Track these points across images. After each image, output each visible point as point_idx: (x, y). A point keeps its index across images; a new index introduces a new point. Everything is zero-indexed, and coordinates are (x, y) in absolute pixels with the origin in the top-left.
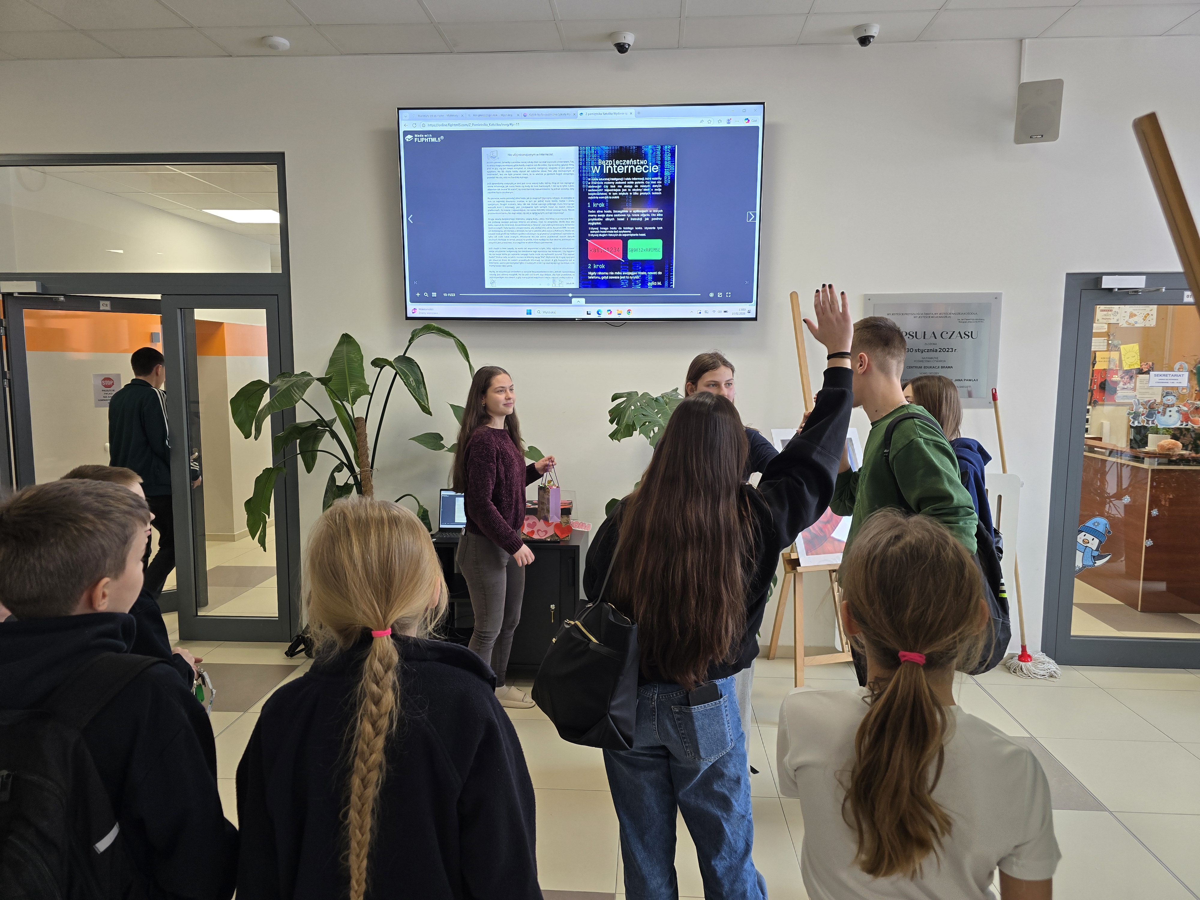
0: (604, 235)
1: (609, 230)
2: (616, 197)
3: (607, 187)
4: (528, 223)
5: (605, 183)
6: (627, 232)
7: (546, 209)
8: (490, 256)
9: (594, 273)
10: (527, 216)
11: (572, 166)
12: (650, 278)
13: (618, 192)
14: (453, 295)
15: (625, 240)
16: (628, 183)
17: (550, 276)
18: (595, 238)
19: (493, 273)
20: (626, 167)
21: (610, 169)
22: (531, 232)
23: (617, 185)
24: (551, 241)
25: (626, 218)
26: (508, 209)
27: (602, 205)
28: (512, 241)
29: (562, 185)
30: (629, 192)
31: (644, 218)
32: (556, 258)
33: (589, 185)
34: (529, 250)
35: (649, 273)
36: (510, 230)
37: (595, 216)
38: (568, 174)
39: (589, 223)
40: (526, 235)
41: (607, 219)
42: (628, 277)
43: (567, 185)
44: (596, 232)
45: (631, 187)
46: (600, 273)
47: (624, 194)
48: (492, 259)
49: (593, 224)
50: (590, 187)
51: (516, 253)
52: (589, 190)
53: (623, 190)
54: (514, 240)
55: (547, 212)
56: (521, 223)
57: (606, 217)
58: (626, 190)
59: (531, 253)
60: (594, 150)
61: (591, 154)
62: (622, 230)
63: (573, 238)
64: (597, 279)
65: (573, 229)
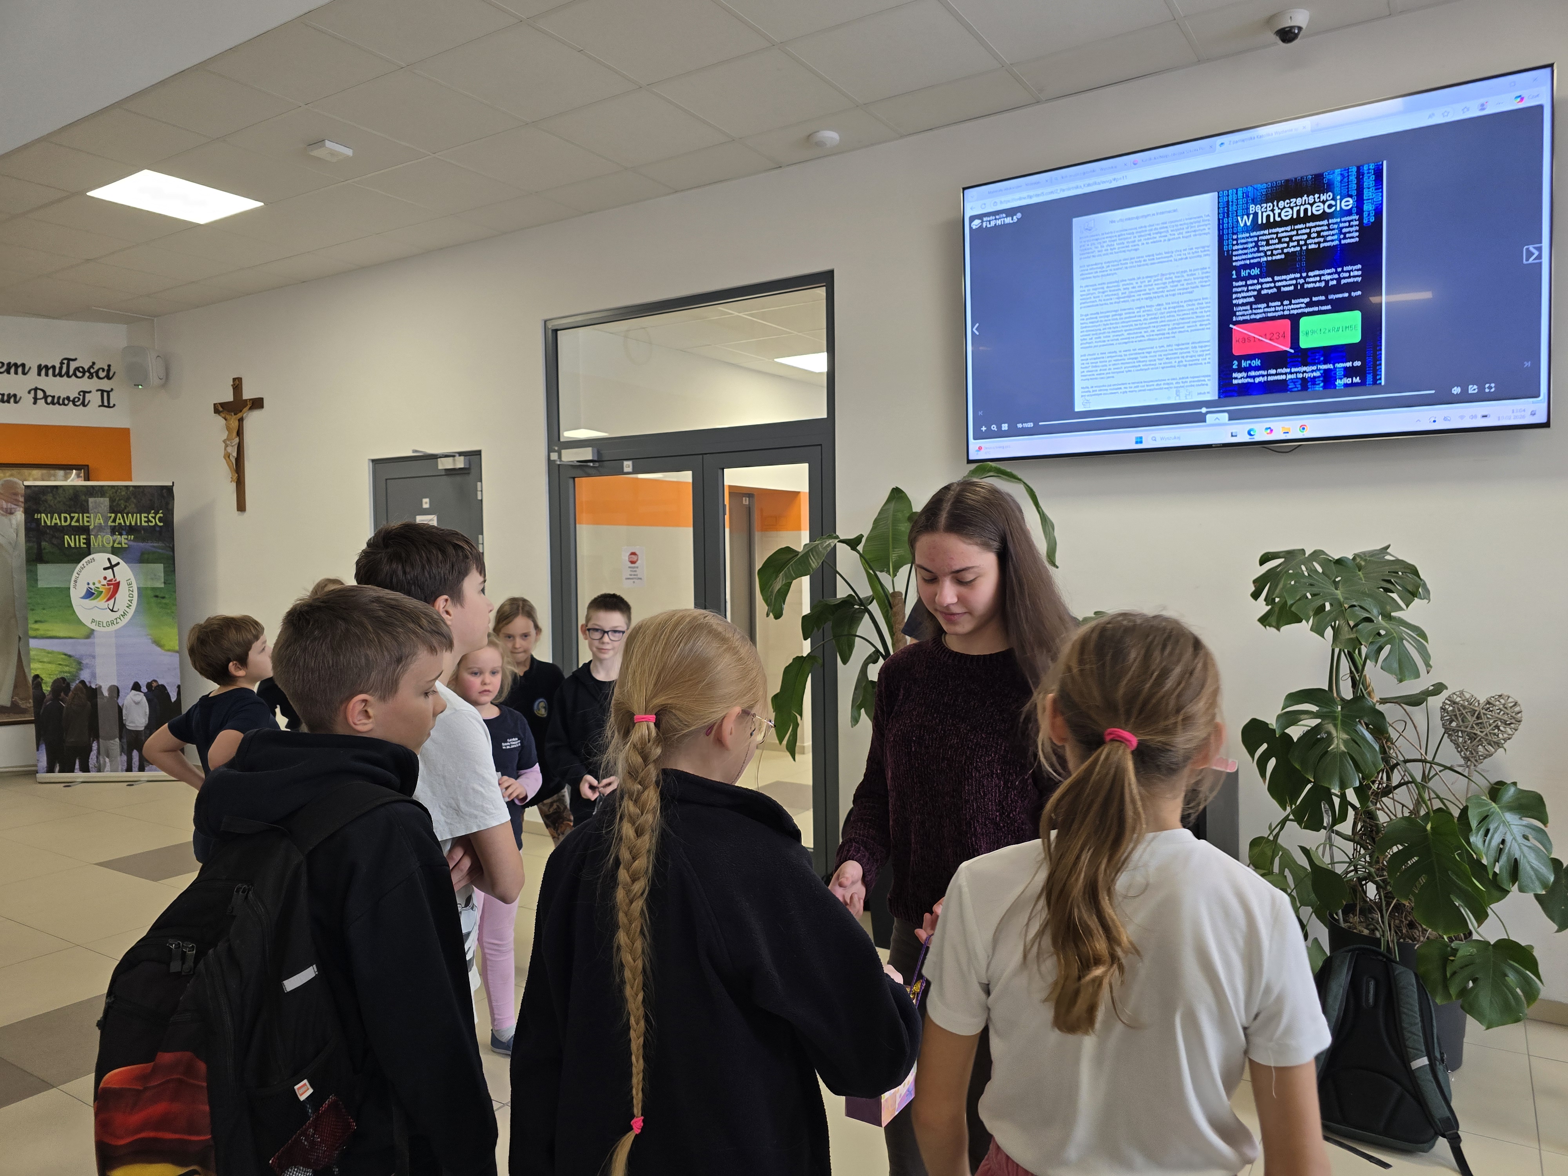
0: (1258, 317)
1: (1268, 307)
2: (1279, 257)
3: (1264, 243)
4: (1139, 314)
5: (1260, 238)
6: (1298, 306)
7: (1166, 290)
8: (1083, 366)
9: (1244, 374)
10: (1138, 304)
11: (1207, 223)
12: (1339, 373)
13: (1282, 249)
14: (1031, 425)
15: (1295, 320)
16: (1300, 232)
17: (1171, 386)
18: (1245, 322)
19: (1087, 390)
20: (1295, 209)
21: (1268, 217)
22: (1144, 326)
23: (1280, 239)
24: (1173, 335)
25: (1296, 285)
26: (1108, 298)
27: (1256, 271)
28: (1115, 342)
29: (1191, 251)
30: (1301, 246)
31: (1327, 282)
32: (1180, 359)
33: (1233, 245)
34: (1140, 351)
35: (1337, 365)
36: (1112, 326)
37: (1245, 289)
38: (1200, 235)
39: (1234, 302)
40: (1135, 331)
41: (1264, 292)
42: (1300, 376)
43: (1199, 250)
44: (1246, 313)
45: (1305, 237)
46: (1253, 373)
47: (1292, 249)
48: (1085, 370)
49: (1241, 301)
50: (1235, 247)
51: (1120, 358)
52: (1234, 253)
53: (1291, 244)
54: (1118, 340)
55: (1168, 293)
56: (1128, 315)
57: (1262, 289)
58: (1296, 243)
59: (1142, 355)
60: (1243, 193)
61: (1237, 199)
62: (1291, 304)
63: (1208, 326)
64: (1248, 383)
65: (1208, 313)
